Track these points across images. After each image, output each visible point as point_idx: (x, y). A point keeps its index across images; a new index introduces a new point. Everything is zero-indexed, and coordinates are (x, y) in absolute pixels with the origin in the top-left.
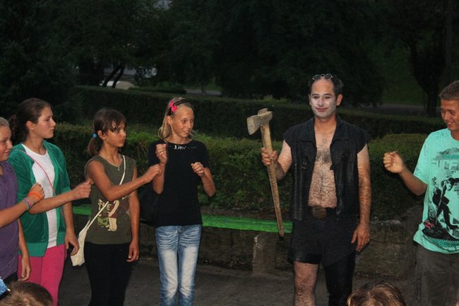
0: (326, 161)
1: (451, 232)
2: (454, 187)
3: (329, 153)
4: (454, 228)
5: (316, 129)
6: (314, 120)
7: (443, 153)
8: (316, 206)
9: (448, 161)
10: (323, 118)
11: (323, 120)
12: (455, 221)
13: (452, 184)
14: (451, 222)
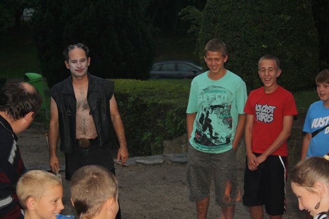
0: (85, 108)
1: (213, 141)
2: (214, 111)
3: (86, 102)
4: (215, 138)
5: (74, 85)
6: (72, 77)
7: (205, 90)
8: (81, 139)
9: (208, 94)
10: (80, 76)
11: (80, 78)
12: (216, 134)
13: (212, 109)
14: (213, 135)
